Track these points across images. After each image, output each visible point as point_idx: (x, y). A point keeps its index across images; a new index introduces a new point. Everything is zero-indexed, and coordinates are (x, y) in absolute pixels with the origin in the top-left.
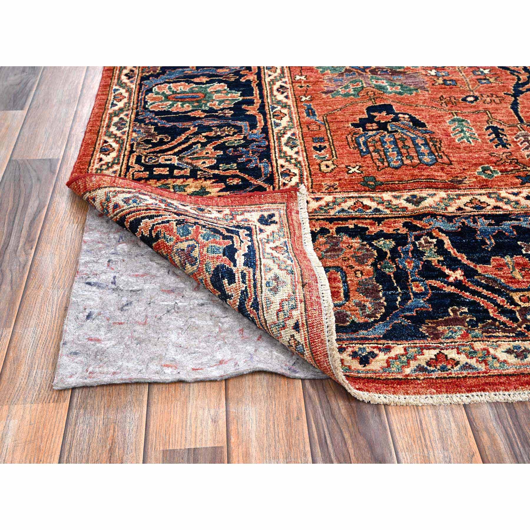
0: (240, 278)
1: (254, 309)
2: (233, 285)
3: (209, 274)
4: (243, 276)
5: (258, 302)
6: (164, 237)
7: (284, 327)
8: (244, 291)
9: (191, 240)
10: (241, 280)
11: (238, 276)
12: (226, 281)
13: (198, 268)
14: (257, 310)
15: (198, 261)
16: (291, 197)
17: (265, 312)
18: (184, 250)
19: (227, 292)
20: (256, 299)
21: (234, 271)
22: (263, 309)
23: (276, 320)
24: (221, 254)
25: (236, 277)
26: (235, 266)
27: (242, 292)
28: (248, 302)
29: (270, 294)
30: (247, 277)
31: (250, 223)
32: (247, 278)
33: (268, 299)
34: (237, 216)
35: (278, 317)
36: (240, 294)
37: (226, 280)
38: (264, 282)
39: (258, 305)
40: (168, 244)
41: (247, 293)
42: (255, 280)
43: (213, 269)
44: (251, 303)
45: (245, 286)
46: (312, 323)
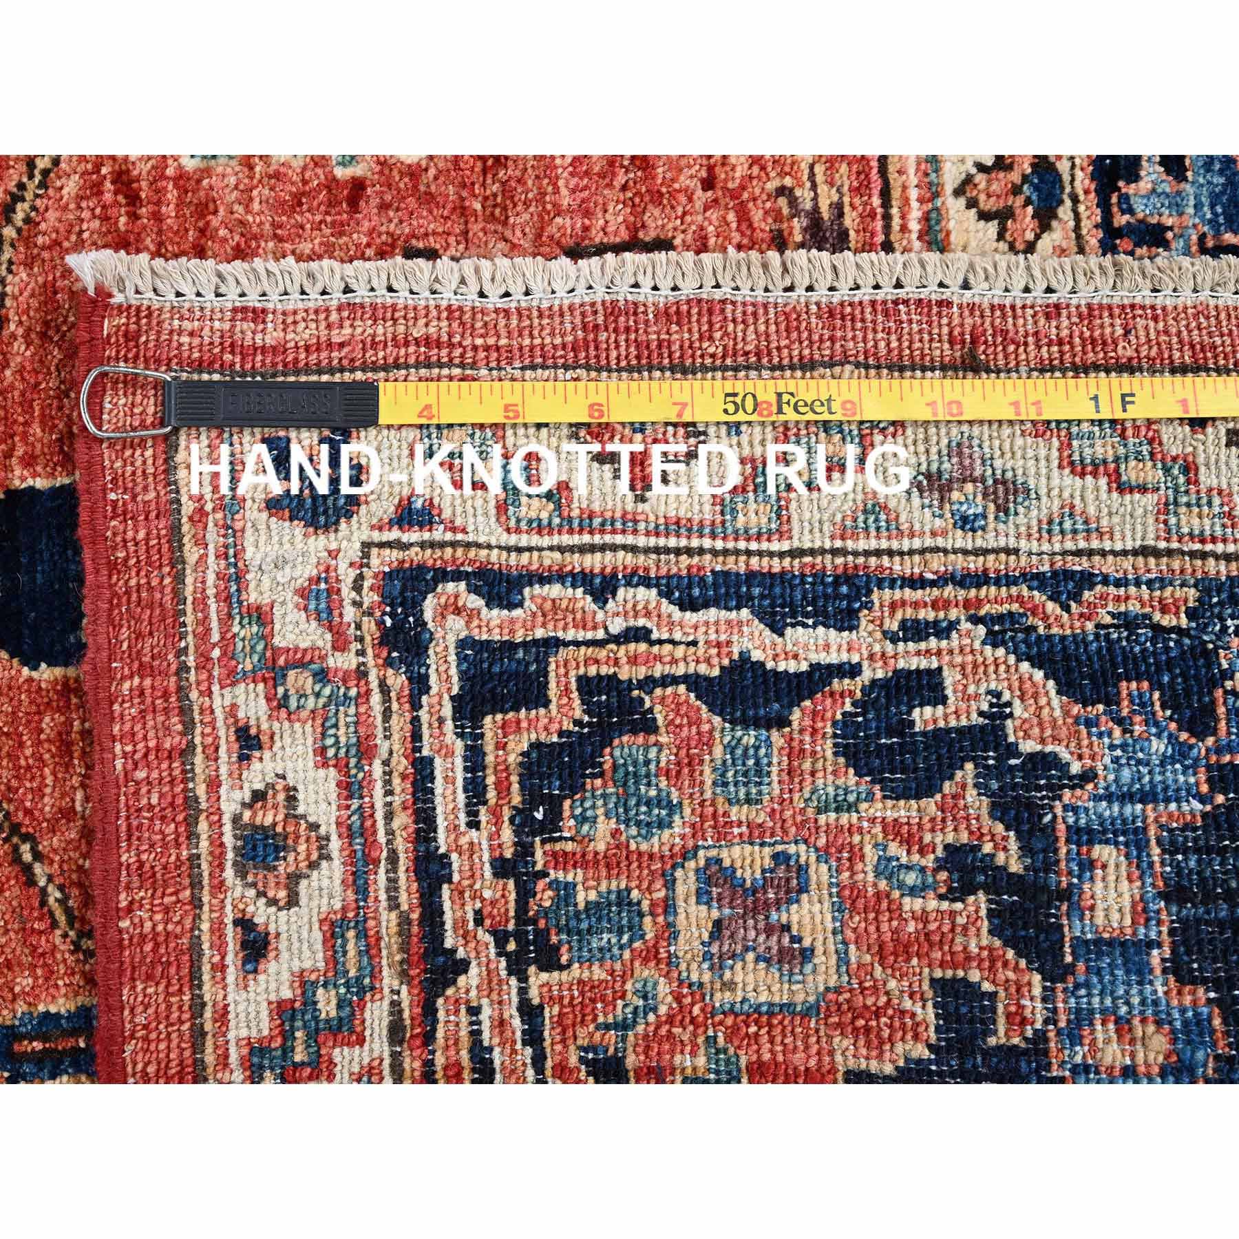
0: (923, 646)
1: (1076, 597)
2: (950, 678)
3: (870, 797)
4: (914, 631)
5: (1055, 574)
6: (623, 1026)
7: (1189, 468)
8: (990, 633)
9: (670, 884)
10: (933, 642)
11: (910, 657)
12: (924, 717)
13: (824, 854)
14: (1087, 580)
15: (792, 849)
16: (131, 337)
17: (1107, 545)
18: (718, 924)
19: (976, 719)
20: (1037, 580)
21: (880, 674)
22: (1090, 553)
23: (1150, 500)
24: (776, 737)
25: (914, 663)
26: (853, 671)
27: (994, 639)
28: (1045, 618)
29: (1028, 516)
30: (922, 614)
31: (347, 576)
32: (927, 614)
33: (1049, 527)
34: (277, 641)
35: (1143, 489)
36: (1001, 652)
37: (916, 713)
38: (960, 540)
39: (1068, 575)
40: (663, 1010)
41: (1000, 618)
42: (942, 580)
43: (852, 779)
44: (1051, 606)
45: (965, 626)
46: (1192, 346)
